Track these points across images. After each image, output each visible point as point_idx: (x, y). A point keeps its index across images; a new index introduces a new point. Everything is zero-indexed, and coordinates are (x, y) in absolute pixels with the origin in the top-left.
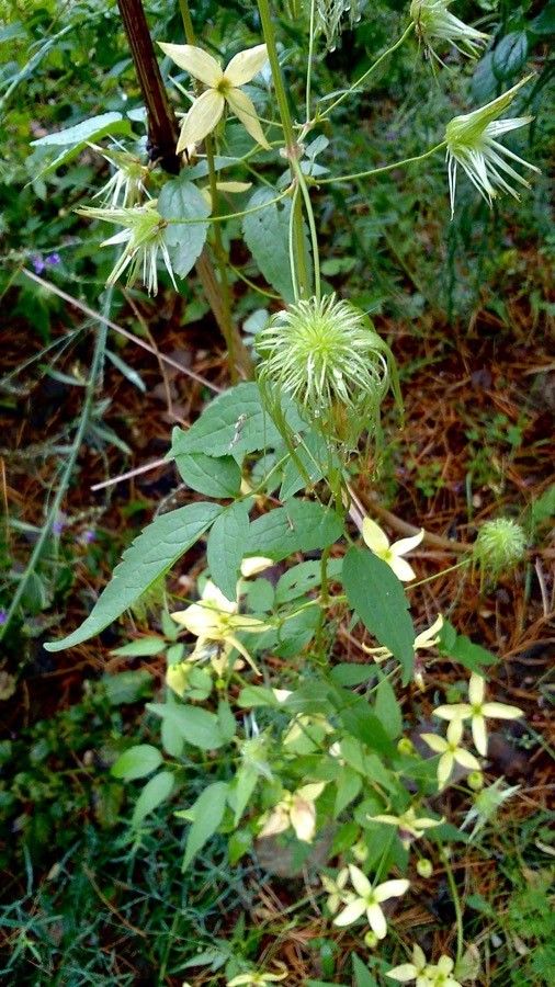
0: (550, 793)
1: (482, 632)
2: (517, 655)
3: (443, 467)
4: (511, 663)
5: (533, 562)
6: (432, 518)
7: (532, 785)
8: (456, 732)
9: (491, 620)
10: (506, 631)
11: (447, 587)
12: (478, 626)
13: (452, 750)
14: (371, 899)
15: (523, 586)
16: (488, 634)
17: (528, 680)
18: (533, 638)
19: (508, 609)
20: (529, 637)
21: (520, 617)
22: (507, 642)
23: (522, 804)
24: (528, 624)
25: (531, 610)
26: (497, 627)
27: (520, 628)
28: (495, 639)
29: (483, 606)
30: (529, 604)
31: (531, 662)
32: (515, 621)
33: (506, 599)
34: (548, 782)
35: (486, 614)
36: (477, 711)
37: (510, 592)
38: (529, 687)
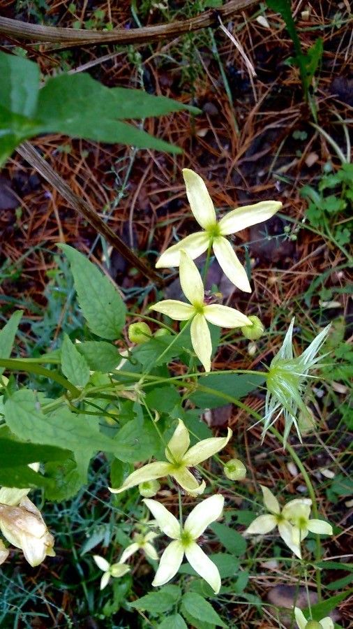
0: (315, 259)
1: (206, 152)
2: (243, 156)
3: (107, 13)
4: (240, 167)
5: (215, 25)
6: (119, 68)
7: (298, 260)
8: (192, 281)
9: (209, 136)
10: (226, 140)
11: (159, 126)
12: (201, 147)
13: (200, 310)
14: (185, 539)
15: (223, 90)
16: (213, 151)
17: (261, 174)
18: (251, 134)
19: (219, 119)
20: (247, 136)
21: (232, 121)
22: (230, 150)
23: (296, 279)
24: (241, 124)
25: (239, 109)
26: (217, 139)
27: (237, 131)
28: (220, 152)
29: (197, 127)
30: (236, 105)
31: (257, 156)
32: (230, 127)
33: (214, 110)
34: (309, 252)
35: (202, 133)
36: (215, 233)
37: (214, 102)
38: (263, 179)
